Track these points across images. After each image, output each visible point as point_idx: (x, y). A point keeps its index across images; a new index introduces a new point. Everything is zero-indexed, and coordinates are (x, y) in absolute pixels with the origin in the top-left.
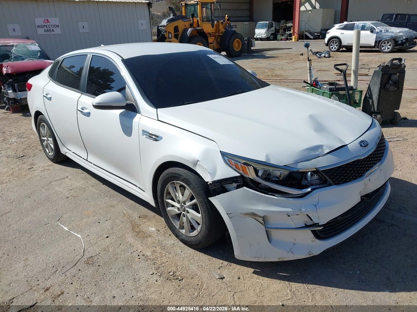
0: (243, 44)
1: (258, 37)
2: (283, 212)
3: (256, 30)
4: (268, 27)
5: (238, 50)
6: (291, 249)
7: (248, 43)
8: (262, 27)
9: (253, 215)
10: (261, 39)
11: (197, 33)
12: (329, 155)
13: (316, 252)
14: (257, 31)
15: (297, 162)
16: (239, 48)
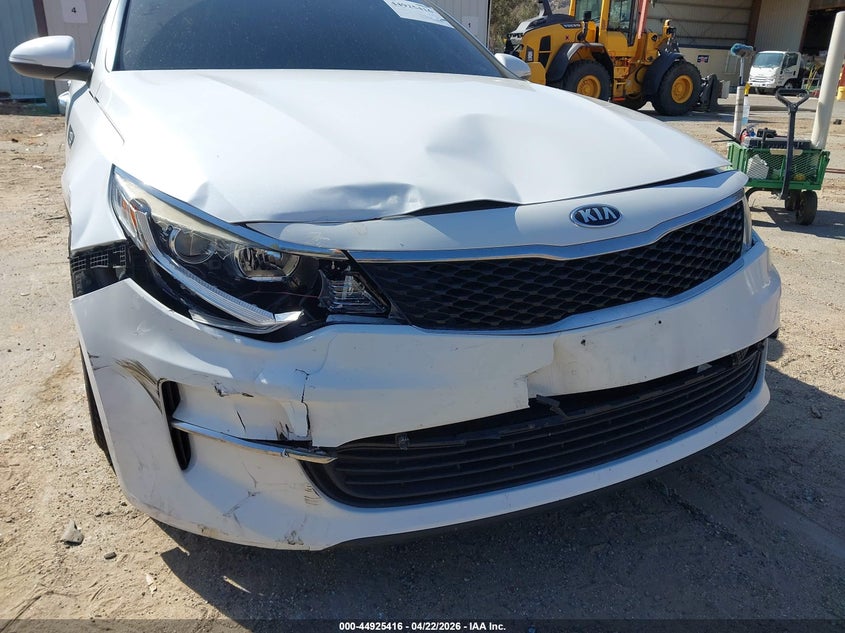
0: (697, 89)
1: (754, 84)
2: (205, 376)
3: (753, 69)
4: (784, 66)
5: (682, 102)
6: (236, 508)
7: (712, 88)
8: (768, 63)
9: (138, 369)
10: (762, 91)
11: (590, 55)
12: (417, 221)
13: (317, 540)
14: (755, 72)
15: (282, 220)
16: (683, 98)
